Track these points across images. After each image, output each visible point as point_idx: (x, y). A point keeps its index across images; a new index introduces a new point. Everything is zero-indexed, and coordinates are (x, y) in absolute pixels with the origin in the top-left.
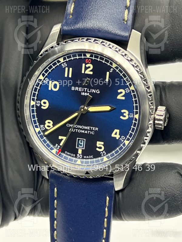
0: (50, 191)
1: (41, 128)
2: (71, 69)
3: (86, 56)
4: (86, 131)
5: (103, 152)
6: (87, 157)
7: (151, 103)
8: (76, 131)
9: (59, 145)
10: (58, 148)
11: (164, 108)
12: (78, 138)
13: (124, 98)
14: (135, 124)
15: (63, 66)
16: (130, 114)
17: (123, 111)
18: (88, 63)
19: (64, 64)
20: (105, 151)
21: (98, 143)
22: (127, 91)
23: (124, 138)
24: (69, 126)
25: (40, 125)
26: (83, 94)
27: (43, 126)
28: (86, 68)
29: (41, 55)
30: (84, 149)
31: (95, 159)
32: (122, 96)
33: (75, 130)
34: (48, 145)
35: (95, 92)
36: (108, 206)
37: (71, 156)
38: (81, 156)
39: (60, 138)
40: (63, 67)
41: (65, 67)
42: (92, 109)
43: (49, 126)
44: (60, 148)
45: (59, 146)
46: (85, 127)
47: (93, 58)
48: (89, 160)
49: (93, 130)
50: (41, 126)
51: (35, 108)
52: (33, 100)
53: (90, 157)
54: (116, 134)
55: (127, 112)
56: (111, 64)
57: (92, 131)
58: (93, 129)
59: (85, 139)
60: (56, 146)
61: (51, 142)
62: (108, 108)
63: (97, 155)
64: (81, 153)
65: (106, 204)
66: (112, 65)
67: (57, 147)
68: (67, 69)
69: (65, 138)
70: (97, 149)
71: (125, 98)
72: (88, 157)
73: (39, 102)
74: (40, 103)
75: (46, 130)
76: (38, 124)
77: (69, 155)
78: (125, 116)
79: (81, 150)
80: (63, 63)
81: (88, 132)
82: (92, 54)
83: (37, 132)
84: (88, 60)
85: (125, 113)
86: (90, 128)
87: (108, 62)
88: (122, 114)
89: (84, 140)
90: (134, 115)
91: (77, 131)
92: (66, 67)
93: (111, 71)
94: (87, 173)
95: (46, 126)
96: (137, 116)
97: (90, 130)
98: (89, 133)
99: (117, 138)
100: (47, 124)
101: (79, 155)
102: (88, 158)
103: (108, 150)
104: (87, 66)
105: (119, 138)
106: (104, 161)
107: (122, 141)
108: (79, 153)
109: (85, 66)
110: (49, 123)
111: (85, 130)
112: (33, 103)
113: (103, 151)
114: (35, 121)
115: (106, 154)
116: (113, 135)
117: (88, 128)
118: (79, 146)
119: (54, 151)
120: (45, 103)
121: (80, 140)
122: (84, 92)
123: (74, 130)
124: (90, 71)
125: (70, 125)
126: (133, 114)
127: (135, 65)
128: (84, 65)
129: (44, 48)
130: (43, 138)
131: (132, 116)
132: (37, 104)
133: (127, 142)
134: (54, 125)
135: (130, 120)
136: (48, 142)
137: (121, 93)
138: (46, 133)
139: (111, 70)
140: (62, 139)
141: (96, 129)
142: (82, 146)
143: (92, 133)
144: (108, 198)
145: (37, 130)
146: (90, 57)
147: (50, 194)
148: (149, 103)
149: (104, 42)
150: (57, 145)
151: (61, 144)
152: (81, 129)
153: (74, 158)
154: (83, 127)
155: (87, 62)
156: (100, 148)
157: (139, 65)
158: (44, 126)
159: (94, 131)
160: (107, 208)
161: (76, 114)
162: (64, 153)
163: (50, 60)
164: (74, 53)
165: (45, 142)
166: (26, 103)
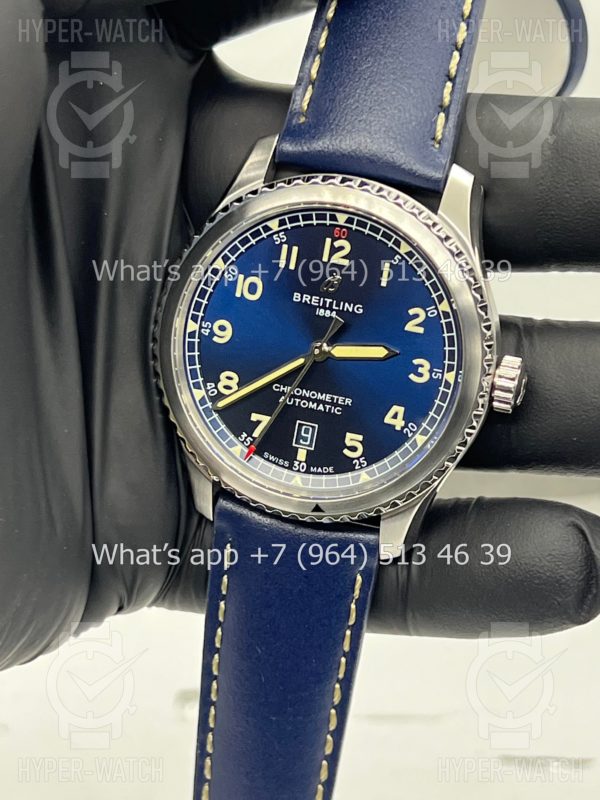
1: (209, 390)
2: (295, 249)
3: (337, 220)
4: (321, 405)
5: (361, 459)
6: (317, 469)
7: (489, 347)
8: (297, 405)
9: (250, 434)
10: (247, 443)
11: (517, 361)
12: (298, 422)
13: (421, 330)
14: (445, 394)
15: (277, 241)
16: (435, 370)
17: (416, 362)
18: (340, 238)
19: (279, 237)
20: (364, 458)
21: (349, 436)
22: (432, 313)
23: (413, 428)
25: (205, 382)
26: (321, 312)
27: (213, 385)
28: (334, 250)
29: (225, 209)
30: (312, 449)
31: (337, 477)
32: (419, 325)
33: (295, 402)
34: (222, 434)
35: (351, 310)
36: (357, 597)
37: (277, 464)
38: (303, 467)
39: (255, 417)
40: (277, 243)
41: (282, 243)
42: (341, 351)
43: (227, 387)
44: (252, 443)
45: (249, 438)
46: (319, 394)
47: (354, 227)
48: (324, 477)
49: (340, 403)
50: (208, 384)
51: (197, 340)
52: (195, 319)
53: (326, 470)
54: (395, 416)
55: (427, 365)
56: (397, 243)
57: (336, 405)
58: (340, 400)
59: (317, 426)
60: (242, 438)
61: (229, 426)
62: (379, 352)
63: (345, 466)
64: (304, 459)
65: (353, 592)
66: (399, 247)
67: (245, 440)
68: (285, 247)
69: (268, 418)
70: (346, 452)
71: (425, 331)
72: (320, 470)
73: (208, 325)
74: (210, 327)
75: (221, 396)
76: (200, 379)
77: (274, 463)
78: (421, 375)
79: (306, 451)
80: (278, 232)
81: (325, 408)
82: (352, 215)
83: (197, 399)
84: (340, 232)
85: (422, 366)
86: (332, 399)
87: (389, 238)
88: (415, 369)
89: (313, 427)
90: (443, 373)
91: (299, 403)
92: (285, 243)
93: (395, 261)
94: (317, 509)
95: (220, 386)
96: (450, 377)
97: (332, 404)
98: (327, 411)
99: (398, 428)
100: (223, 381)
101: (299, 465)
102: (320, 474)
103: (373, 454)
104: (337, 244)
105: (403, 428)
106: (361, 482)
107: (410, 435)
108: (298, 458)
109: (332, 245)
110: (229, 378)
111: (319, 402)
112: (192, 326)
113: (361, 457)
114: (193, 372)
115: (368, 465)
116: (388, 420)
117: (327, 397)
118: (301, 441)
119: (237, 450)
120: (222, 328)
121: (304, 427)
122: (324, 307)
123: (290, 401)
124: (344, 257)
125: (282, 388)
126: (441, 371)
127: (456, 252)
128: (328, 241)
129: (231, 193)
130: (212, 415)
131: (438, 374)
132: (203, 330)
134: (241, 385)
135: (434, 384)
136: (223, 427)
137: (416, 316)
138: (221, 404)
139: (395, 258)
140: (259, 422)
141: (346, 401)
142: (307, 441)
143: (336, 411)
144: (359, 578)
145: (199, 394)
146: (346, 222)
148: (483, 347)
149: (384, 190)
150: (246, 435)
151: (256, 433)
152: (309, 399)
153: (286, 471)
154: (313, 395)
155: (337, 236)
156: (354, 449)
157: (464, 251)
158: (216, 385)
159: (340, 406)
161: (301, 361)
162: (262, 456)
163: (245, 224)
164: (307, 211)
165: (216, 426)
166: (177, 325)
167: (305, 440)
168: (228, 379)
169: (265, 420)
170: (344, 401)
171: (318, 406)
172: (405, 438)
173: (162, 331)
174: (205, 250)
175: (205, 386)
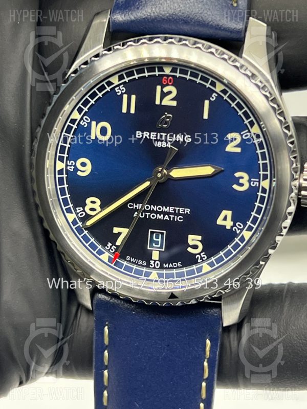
0: (94, 334)
1: (78, 213)
2: (133, 97)
3: (164, 71)
4: (167, 216)
5: (202, 254)
6: (169, 265)
7: (295, 158)
8: (148, 217)
9: (114, 244)
10: (112, 250)
12: (150, 230)
13: (238, 150)
14: (263, 198)
15: (118, 92)
16: (252, 180)
17: (237, 175)
18: (168, 85)
19: (119, 89)
20: (204, 253)
21: (191, 237)
23: (240, 226)
24: (132, 207)
25: (75, 207)
27: (82, 209)
28: (163, 95)
29: (75, 72)
30: (163, 250)
31: (185, 270)
32: (236, 146)
33: (146, 215)
34: (92, 245)
36: (208, 357)
37: (137, 264)
38: (157, 265)
39: (116, 230)
40: (118, 94)
41: (122, 94)
42: (177, 173)
43: (92, 210)
44: (116, 250)
45: (114, 246)
46: (164, 207)
47: (178, 75)
48: (175, 271)
49: (180, 212)
50: (77, 209)
51: (65, 176)
52: (61, 159)
53: (175, 265)
54: (225, 219)
55: (246, 176)
56: (213, 84)
57: (179, 214)
58: (181, 210)
59: (165, 232)
60: (108, 247)
61: (97, 239)
62: (208, 170)
63: (190, 260)
64: (158, 259)
65: (205, 354)
66: (215, 87)
67: (110, 248)
68: (125, 97)
69: (127, 230)
70: (190, 249)
71: (242, 150)
72: (171, 266)
73: (72, 163)
74: (74, 164)
75: (88, 217)
76: (71, 206)
77: (135, 263)
78: (242, 185)
79: (158, 252)
80: (118, 85)
81: (170, 218)
82: (175, 66)
83: (70, 221)
84: (167, 80)
85: (242, 178)
86: (175, 210)
87: (206, 80)
88: (237, 181)
89: (162, 234)
90: (259, 182)
91: (149, 215)
92: (125, 93)
93: (213, 98)
95: (87, 209)
96: (265, 184)
97: (175, 214)
98: (172, 219)
99: (228, 227)
100: (89, 205)
101: (154, 263)
102: (171, 268)
104: (166, 90)
105: (232, 227)
106: (204, 272)
107: (238, 232)
108: (153, 259)
109: (162, 92)
110: (93, 202)
111: (165, 213)
112: (60, 165)
113: (201, 252)
114: (65, 201)
115: (207, 258)
116: (220, 222)
117: (171, 209)
118: (154, 244)
119: (105, 257)
120: (83, 164)
121: (154, 235)
123: (142, 215)
124: (172, 100)
125: (135, 206)
126: (258, 180)
127: (261, 86)
128: (159, 88)
129: (79, 58)
130: (83, 232)
131: (255, 183)
132: (68, 168)
133: (247, 235)
134: (103, 207)
135: (253, 191)
136: (92, 240)
138: (89, 223)
139: (213, 96)
140: (120, 234)
141: (186, 211)
142: (158, 245)
143: (178, 219)
144: (208, 342)
145: (71, 217)
146: (171, 72)
147: (96, 340)
148: (290, 159)
149: (198, 43)
150: (111, 245)
152: (157, 212)
153: (145, 269)
154: (160, 209)
155: (165, 83)
156: (195, 247)
157: (267, 85)
158: (84, 208)
159: (181, 215)
160: (208, 362)
161: (147, 184)
162: (125, 259)
163: (92, 82)
164: (140, 67)
165: (87, 240)
166: (48, 167)
167: (157, 243)
168: (93, 204)
169: (125, 232)
170: (184, 211)
171: (164, 217)
172: (235, 235)
173: (37, 171)
174: (63, 105)
175: (75, 210)
